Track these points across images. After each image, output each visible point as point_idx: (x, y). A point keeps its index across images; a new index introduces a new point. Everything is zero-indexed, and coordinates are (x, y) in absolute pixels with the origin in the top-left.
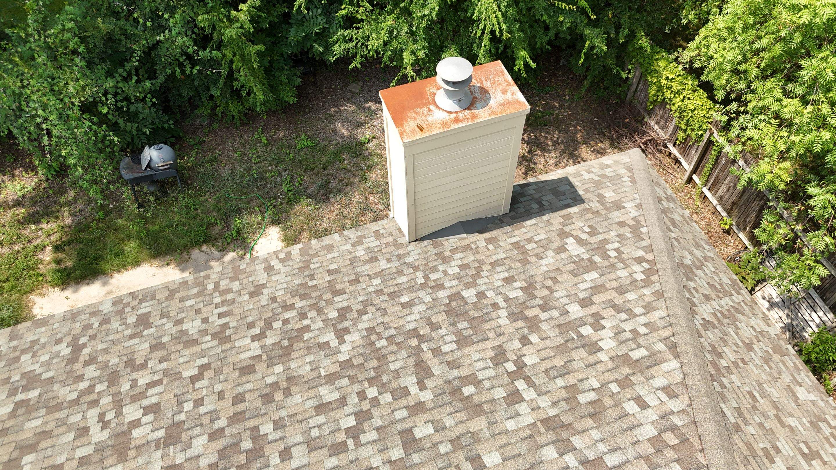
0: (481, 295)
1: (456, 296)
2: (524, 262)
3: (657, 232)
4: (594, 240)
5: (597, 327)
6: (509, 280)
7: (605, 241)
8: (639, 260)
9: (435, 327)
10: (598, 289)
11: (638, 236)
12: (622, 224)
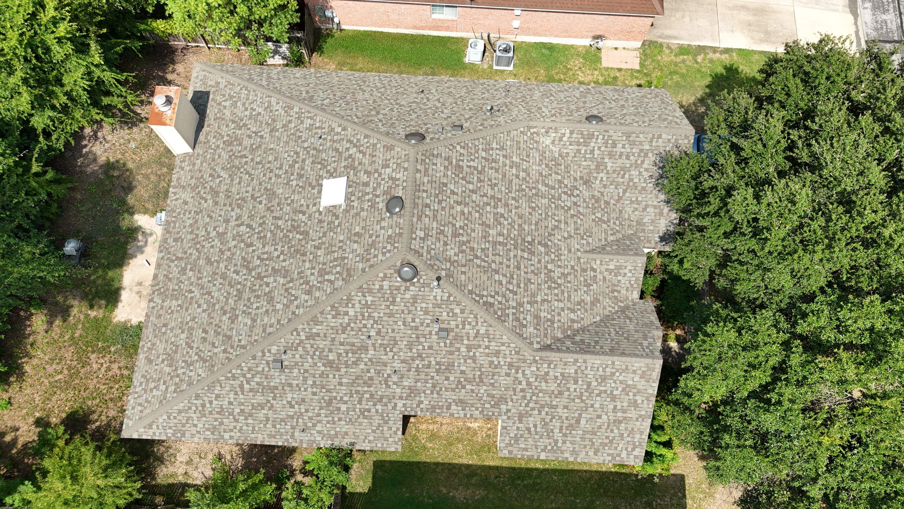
0: (228, 135)
1: (224, 142)
2: (223, 119)
3: (235, 79)
4: (227, 97)
5: (255, 110)
6: (227, 126)
7: (229, 94)
8: (241, 89)
9: (232, 150)
10: (244, 104)
11: (234, 85)
12: (226, 86)
